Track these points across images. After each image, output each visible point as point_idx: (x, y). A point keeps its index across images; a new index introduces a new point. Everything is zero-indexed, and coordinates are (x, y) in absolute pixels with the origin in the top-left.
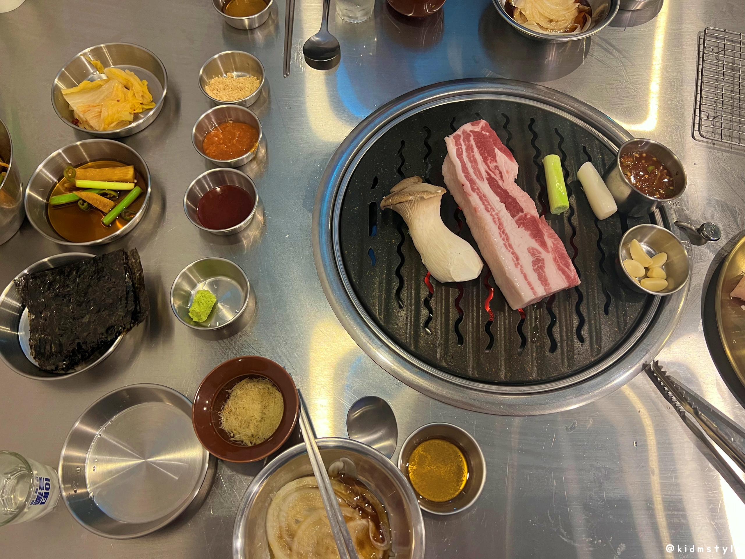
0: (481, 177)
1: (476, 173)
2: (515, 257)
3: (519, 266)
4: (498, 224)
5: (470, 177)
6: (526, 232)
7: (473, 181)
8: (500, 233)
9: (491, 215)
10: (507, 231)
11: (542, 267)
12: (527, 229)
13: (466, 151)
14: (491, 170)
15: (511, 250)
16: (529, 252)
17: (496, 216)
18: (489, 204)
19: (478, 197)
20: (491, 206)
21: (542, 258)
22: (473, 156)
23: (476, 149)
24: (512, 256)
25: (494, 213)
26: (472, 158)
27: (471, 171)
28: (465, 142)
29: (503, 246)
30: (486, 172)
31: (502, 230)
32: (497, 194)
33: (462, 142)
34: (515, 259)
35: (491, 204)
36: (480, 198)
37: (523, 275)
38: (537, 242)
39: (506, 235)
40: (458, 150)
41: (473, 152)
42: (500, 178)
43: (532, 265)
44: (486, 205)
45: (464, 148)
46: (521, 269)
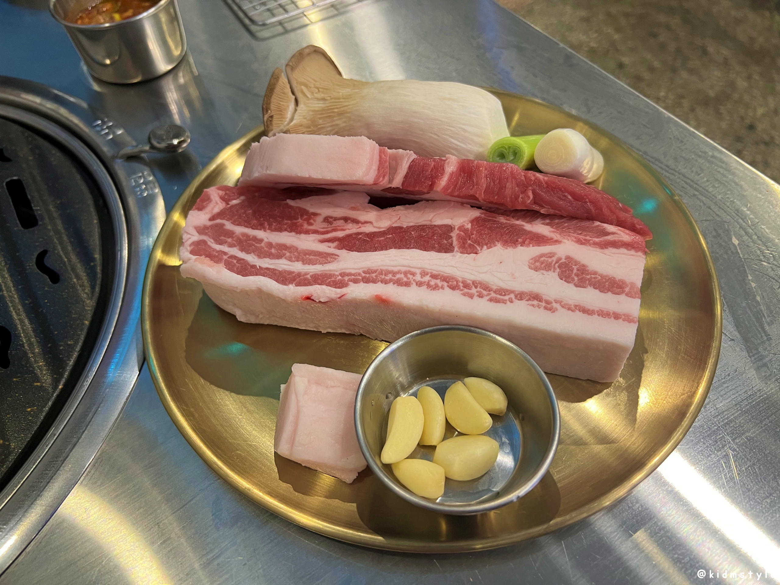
0: (325, 257)
1: (310, 260)
2: (529, 300)
3: (555, 305)
4: (445, 284)
5: (308, 276)
6: (494, 249)
7: (321, 275)
8: (464, 295)
9: (420, 284)
10: (470, 277)
11: (583, 270)
12: (490, 244)
13: (248, 252)
14: (327, 232)
15: (512, 296)
16: (536, 269)
17: (427, 278)
18: (394, 273)
19: (362, 285)
20: (399, 272)
21: (564, 257)
22: (270, 245)
23: (260, 234)
24: (524, 303)
25: (418, 278)
26: (273, 251)
27: (298, 267)
28: (226, 242)
29: (492, 304)
30: (323, 241)
31: (461, 285)
32: (384, 247)
33: (218, 247)
34: (535, 302)
35: (396, 269)
36: (367, 281)
37: (577, 312)
38: (528, 245)
39: (475, 284)
40: (230, 267)
41: (261, 241)
42: (355, 225)
43: (568, 282)
44: (391, 281)
45: (235, 251)
46: (563, 307)
